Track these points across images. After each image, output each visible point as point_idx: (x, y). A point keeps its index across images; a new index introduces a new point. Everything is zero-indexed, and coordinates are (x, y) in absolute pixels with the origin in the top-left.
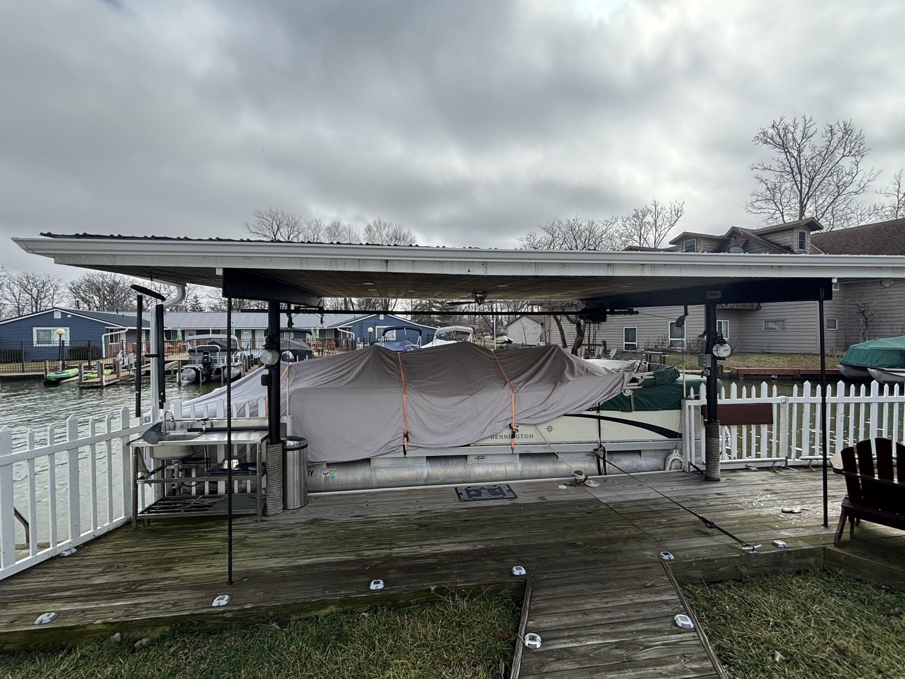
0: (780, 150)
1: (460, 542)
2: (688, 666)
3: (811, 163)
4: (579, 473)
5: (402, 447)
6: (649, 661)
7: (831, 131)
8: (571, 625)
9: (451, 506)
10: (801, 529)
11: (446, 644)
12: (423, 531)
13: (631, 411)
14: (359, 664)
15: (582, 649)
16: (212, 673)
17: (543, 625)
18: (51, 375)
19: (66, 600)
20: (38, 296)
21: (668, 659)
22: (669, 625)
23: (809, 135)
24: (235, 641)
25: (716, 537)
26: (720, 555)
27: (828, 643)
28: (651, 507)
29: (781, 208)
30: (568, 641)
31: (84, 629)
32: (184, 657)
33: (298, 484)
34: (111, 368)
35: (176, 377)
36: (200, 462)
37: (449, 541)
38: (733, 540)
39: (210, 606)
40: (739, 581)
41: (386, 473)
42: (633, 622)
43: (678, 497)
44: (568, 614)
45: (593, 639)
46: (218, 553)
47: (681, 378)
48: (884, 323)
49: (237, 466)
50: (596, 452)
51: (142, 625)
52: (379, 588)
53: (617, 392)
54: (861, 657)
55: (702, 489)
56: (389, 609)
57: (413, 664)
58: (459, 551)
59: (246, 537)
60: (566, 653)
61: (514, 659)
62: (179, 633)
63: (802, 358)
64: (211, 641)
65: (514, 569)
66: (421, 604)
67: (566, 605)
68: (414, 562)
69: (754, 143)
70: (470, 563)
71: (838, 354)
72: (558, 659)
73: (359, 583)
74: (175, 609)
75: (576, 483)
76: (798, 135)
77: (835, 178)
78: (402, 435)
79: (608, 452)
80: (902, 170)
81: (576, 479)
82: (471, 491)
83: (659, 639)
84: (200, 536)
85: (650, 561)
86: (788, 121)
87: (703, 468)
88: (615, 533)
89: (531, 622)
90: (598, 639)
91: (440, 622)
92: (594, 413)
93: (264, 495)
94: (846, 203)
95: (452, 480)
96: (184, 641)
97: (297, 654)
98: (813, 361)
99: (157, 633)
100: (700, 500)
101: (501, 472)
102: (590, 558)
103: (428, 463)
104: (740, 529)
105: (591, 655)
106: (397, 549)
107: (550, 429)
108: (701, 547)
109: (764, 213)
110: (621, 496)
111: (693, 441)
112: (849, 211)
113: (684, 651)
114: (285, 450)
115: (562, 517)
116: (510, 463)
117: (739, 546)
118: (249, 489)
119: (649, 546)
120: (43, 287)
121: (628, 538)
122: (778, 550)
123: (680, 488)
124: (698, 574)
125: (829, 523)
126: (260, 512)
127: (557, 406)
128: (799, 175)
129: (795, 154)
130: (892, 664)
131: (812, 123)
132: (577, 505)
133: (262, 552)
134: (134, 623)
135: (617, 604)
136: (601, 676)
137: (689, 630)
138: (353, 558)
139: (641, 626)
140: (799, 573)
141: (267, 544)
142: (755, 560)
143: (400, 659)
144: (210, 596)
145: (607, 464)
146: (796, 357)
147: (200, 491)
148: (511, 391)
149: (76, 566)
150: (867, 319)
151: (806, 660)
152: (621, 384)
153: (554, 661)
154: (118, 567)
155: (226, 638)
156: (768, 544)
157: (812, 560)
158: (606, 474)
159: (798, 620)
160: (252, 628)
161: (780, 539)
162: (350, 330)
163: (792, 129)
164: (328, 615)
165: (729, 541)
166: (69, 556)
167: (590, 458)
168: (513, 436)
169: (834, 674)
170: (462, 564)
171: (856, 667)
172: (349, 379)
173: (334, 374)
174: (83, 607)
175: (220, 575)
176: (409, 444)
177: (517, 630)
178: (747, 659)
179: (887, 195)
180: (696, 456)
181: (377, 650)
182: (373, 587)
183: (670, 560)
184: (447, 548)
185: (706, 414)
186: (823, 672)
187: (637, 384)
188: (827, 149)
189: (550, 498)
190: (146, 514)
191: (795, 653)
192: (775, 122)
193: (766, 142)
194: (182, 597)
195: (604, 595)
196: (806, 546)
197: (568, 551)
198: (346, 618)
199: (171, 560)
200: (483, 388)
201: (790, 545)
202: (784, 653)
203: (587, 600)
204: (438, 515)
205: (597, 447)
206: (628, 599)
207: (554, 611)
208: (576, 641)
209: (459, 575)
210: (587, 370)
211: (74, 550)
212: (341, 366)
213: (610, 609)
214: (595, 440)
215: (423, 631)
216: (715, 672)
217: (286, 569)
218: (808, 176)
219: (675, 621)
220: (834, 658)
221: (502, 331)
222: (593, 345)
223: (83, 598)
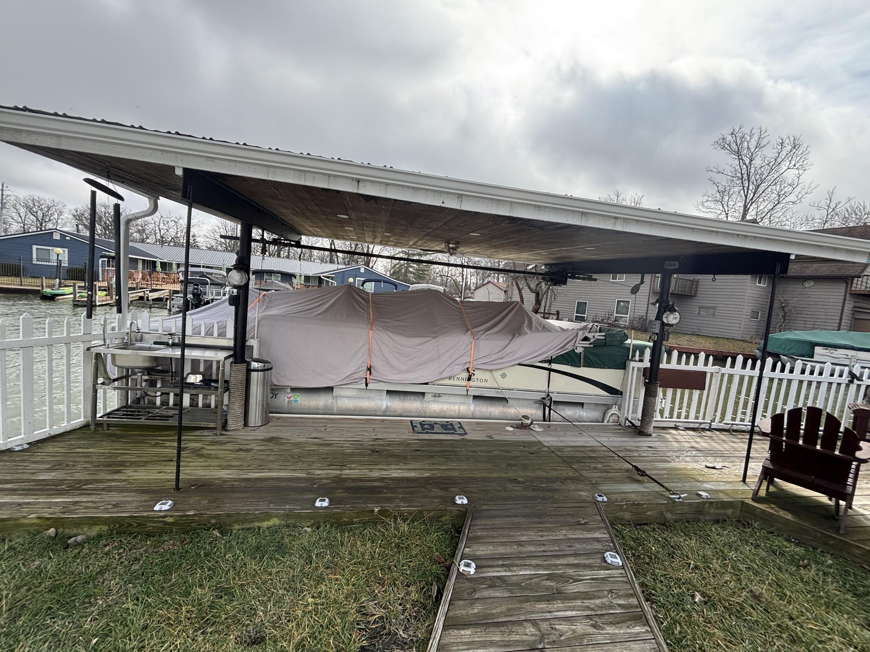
0: (734, 156)
1: (409, 470)
2: (614, 601)
3: (760, 172)
4: (526, 417)
5: (364, 380)
6: (578, 594)
7: (782, 143)
8: (506, 554)
9: (405, 437)
10: (722, 484)
11: (382, 563)
12: (375, 457)
13: (579, 366)
14: (294, 576)
15: (515, 578)
16: (143, 574)
17: (478, 553)
18: (48, 291)
19: (6, 492)
20: (42, 219)
21: (595, 594)
22: (599, 561)
23: (762, 145)
24: (174, 545)
25: (646, 485)
26: (649, 500)
27: (744, 588)
28: (590, 453)
29: (726, 209)
30: (501, 569)
31: (17, 522)
32: (117, 557)
33: (261, 403)
34: (105, 290)
35: (167, 305)
36: (165, 374)
37: (398, 467)
38: (661, 487)
39: (151, 509)
40: (662, 525)
41: (347, 402)
42: (565, 556)
43: (614, 447)
44: (504, 544)
45: (525, 569)
46: (172, 460)
47: (629, 341)
48: (799, 319)
49: (200, 381)
50: (543, 401)
51: (78, 523)
52: (324, 506)
53: (569, 348)
54: (773, 604)
55: (635, 442)
56: (332, 526)
57: (348, 580)
58: (407, 478)
59: (202, 448)
60: (498, 581)
61: (447, 583)
62: (117, 533)
63: (726, 342)
64: (148, 543)
65: (457, 498)
66: (364, 523)
67: (504, 536)
68: (361, 484)
69: (713, 147)
70: (415, 489)
71: (756, 341)
72: (490, 587)
73: (305, 499)
74: (115, 510)
75: (523, 427)
76: (753, 144)
77: (778, 187)
78: (365, 368)
79: (554, 401)
80: (835, 187)
81: (522, 423)
82: (425, 425)
83: (588, 574)
84: (157, 443)
85: (585, 501)
86: (746, 130)
87: (638, 423)
88: (555, 474)
89: (467, 549)
90: (530, 570)
91: (380, 542)
92: (546, 365)
93: (225, 411)
94: (783, 211)
95: (409, 414)
96: (121, 540)
97: (233, 562)
98: (734, 345)
99: (94, 531)
100: (634, 451)
101: (454, 411)
102: (529, 494)
103: (388, 397)
104: (667, 479)
105: (523, 584)
106: (347, 471)
107: (504, 376)
108: (632, 492)
109: (712, 212)
110: (562, 441)
111: (632, 399)
112: (785, 219)
113: (612, 586)
114: (249, 371)
115: (507, 454)
116: (464, 403)
117: (667, 494)
118: (213, 405)
119: (585, 488)
120: (48, 211)
121: (567, 479)
122: (701, 500)
123: (616, 439)
124: (627, 516)
125: (747, 480)
126: (220, 426)
127: (513, 356)
128: (747, 182)
129: (747, 162)
130: (802, 612)
131: (766, 134)
132: (521, 446)
133: (216, 463)
134: (70, 520)
135: (551, 538)
136: (530, 605)
137: (617, 568)
138: (303, 475)
139: (572, 560)
140: (717, 522)
141: (222, 456)
142: (679, 508)
143: (335, 575)
144: (152, 500)
145: (552, 411)
146: (721, 340)
147: (165, 403)
148: (472, 338)
149: (24, 461)
150: (785, 314)
151: (723, 602)
152: (574, 341)
153: (486, 588)
154: (67, 465)
155: (165, 541)
156: (692, 493)
157: (730, 511)
158: (549, 421)
159: (716, 564)
160: (193, 534)
161: (703, 491)
162: (332, 278)
163: (748, 138)
164: (271, 527)
165: (657, 488)
166: (19, 451)
167: (537, 405)
168: (469, 379)
169: (749, 618)
170: (408, 490)
171: (768, 612)
172: (319, 312)
173: (305, 306)
174: (21, 501)
175: (169, 481)
176: (371, 377)
177: (453, 555)
178: (668, 597)
179: (819, 208)
180: (633, 413)
181: (314, 565)
182: (318, 504)
183: (603, 502)
184: (395, 474)
185: (648, 375)
186: (738, 615)
187: (588, 342)
188: (776, 160)
189: (496, 437)
190: (105, 419)
191: (713, 595)
192: (734, 130)
193: (724, 148)
194: (126, 499)
195: (540, 529)
196: (726, 499)
197: (510, 486)
198: (289, 531)
199: (122, 464)
200: (447, 332)
201: (713, 496)
202: (703, 594)
203: (523, 533)
204: (390, 444)
205: (544, 397)
206: (562, 534)
207: (491, 540)
208: (510, 571)
209: (403, 500)
210: (544, 327)
211: (26, 446)
212: (313, 299)
213: (544, 542)
214: (543, 389)
215: (361, 549)
216: (640, 610)
217: (235, 481)
218: (755, 183)
219: (605, 558)
220: (749, 602)
221: (470, 295)
222: (548, 314)
223: (24, 492)
